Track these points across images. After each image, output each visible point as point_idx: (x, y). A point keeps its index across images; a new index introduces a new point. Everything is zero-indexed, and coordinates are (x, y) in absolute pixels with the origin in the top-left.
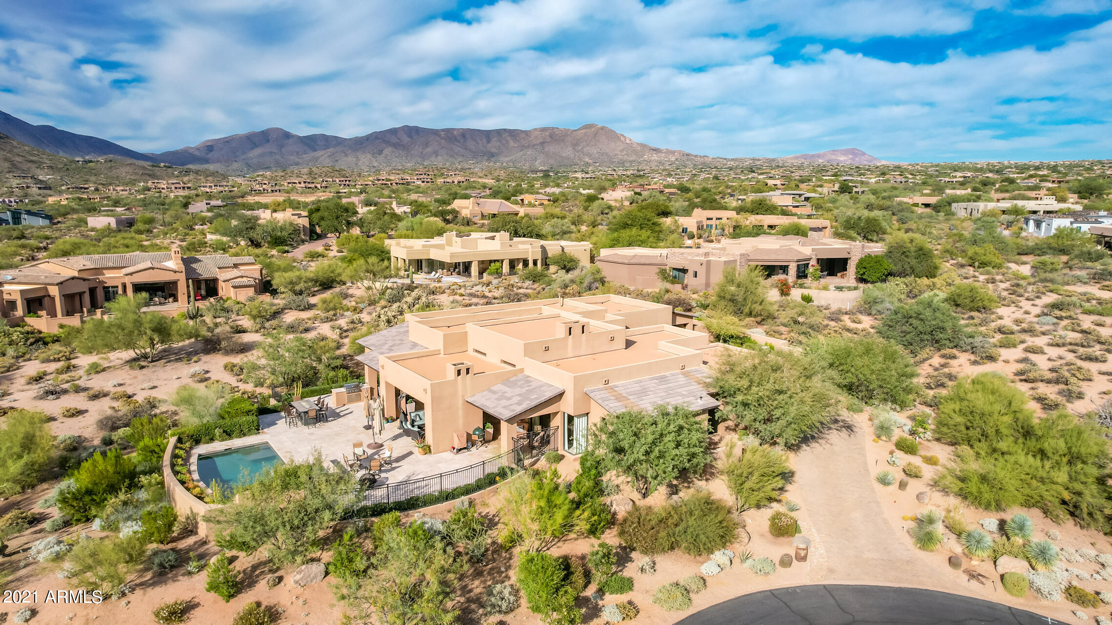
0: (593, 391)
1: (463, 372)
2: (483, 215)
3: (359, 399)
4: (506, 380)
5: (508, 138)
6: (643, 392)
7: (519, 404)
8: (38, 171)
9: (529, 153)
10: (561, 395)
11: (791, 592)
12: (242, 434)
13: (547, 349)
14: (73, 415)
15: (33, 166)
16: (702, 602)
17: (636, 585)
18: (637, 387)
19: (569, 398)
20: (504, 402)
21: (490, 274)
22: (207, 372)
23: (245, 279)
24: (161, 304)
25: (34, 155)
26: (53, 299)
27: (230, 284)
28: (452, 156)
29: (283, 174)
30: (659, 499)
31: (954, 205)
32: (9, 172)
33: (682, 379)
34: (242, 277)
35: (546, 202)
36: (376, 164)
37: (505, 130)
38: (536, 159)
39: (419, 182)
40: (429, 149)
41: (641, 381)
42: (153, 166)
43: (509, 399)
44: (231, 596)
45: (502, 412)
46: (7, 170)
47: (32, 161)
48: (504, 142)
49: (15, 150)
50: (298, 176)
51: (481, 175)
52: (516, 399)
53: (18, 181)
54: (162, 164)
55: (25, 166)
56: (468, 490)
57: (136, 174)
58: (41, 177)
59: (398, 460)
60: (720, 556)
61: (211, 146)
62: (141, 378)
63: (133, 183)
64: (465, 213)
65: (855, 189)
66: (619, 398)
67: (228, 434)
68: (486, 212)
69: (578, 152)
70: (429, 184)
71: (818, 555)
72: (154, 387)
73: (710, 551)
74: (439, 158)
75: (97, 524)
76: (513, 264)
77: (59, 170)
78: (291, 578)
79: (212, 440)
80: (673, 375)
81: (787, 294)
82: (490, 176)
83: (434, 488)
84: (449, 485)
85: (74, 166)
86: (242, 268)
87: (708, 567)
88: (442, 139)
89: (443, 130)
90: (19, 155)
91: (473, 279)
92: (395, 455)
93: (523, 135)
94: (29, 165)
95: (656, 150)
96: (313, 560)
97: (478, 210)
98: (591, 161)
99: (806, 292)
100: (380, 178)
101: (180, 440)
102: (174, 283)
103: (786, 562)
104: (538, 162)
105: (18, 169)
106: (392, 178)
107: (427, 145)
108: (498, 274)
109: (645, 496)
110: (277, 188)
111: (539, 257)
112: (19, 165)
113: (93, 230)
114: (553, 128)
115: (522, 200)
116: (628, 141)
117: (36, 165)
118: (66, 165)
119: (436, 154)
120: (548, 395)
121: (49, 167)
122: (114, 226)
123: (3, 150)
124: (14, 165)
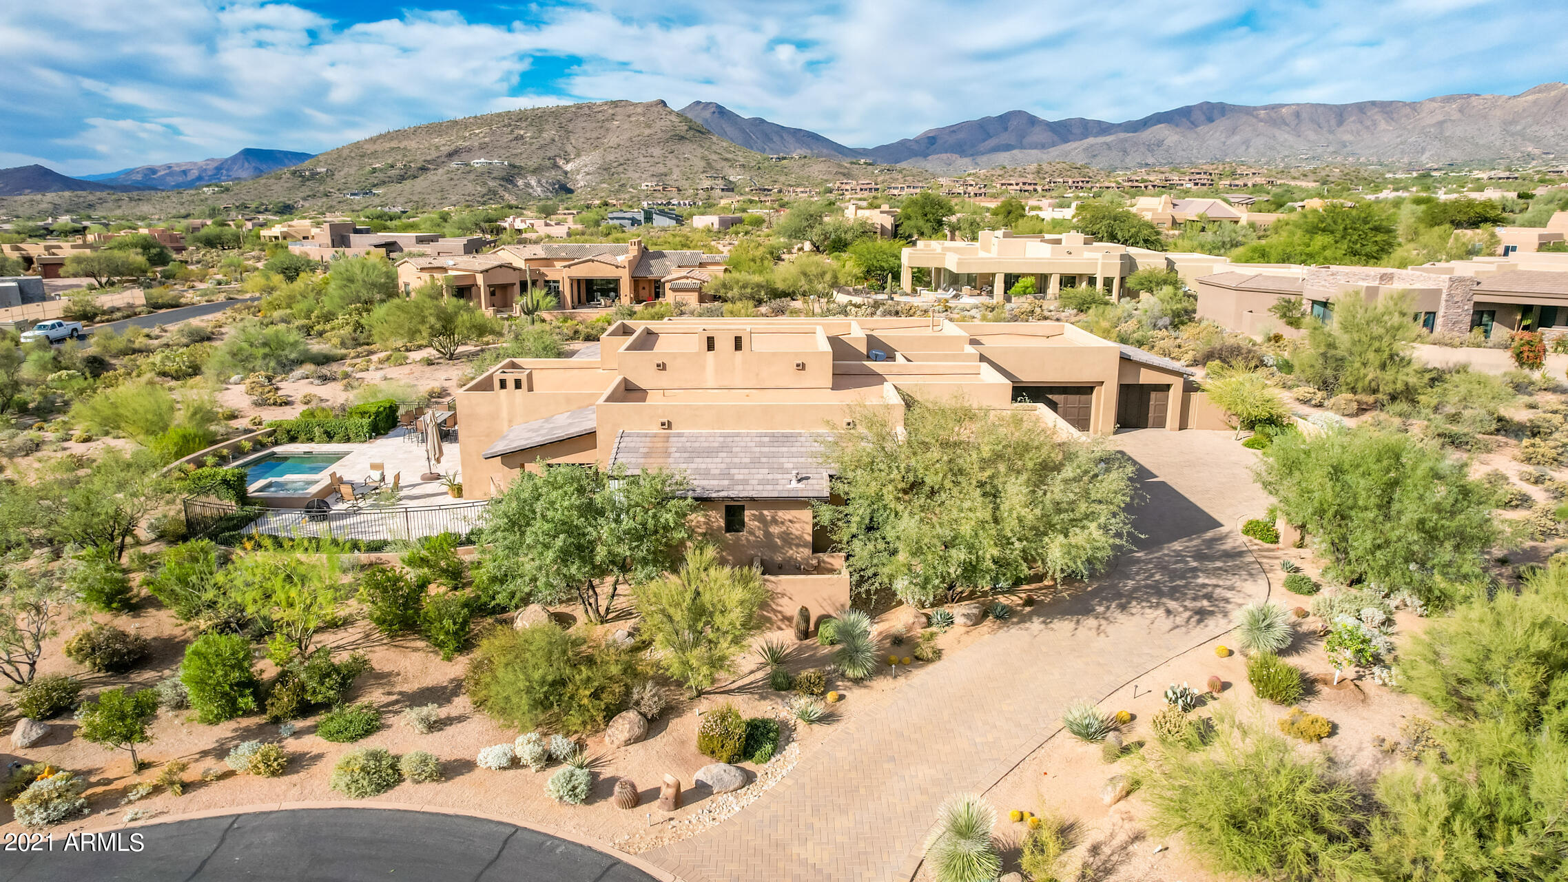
8: (731, 171)
15: (727, 164)
23: (689, 281)
25: (730, 152)
26: (479, 288)
29: (1001, 172)
34: (687, 278)
37: (1373, 103)
38: (1423, 151)
40: (1237, 138)
42: (852, 163)
47: (726, 160)
48: (1369, 123)
51: (1296, 175)
53: (709, 182)
54: (863, 161)
55: (720, 165)
57: (830, 173)
58: (731, 178)
61: (933, 138)
69: (1513, 135)
77: (751, 169)
82: (1312, 177)
85: (766, 164)
86: (710, 268)
88: (1260, 119)
89: (1265, 108)
90: (716, 152)
93: (1408, 110)
94: (724, 163)
98: (1537, 152)
104: (1427, 154)
105: (712, 168)
106: (1151, 178)
107: (1234, 131)
112: (714, 164)
117: (731, 164)
118: (758, 163)
121: (743, 166)
122: (716, 226)
123: (702, 147)
124: (709, 164)
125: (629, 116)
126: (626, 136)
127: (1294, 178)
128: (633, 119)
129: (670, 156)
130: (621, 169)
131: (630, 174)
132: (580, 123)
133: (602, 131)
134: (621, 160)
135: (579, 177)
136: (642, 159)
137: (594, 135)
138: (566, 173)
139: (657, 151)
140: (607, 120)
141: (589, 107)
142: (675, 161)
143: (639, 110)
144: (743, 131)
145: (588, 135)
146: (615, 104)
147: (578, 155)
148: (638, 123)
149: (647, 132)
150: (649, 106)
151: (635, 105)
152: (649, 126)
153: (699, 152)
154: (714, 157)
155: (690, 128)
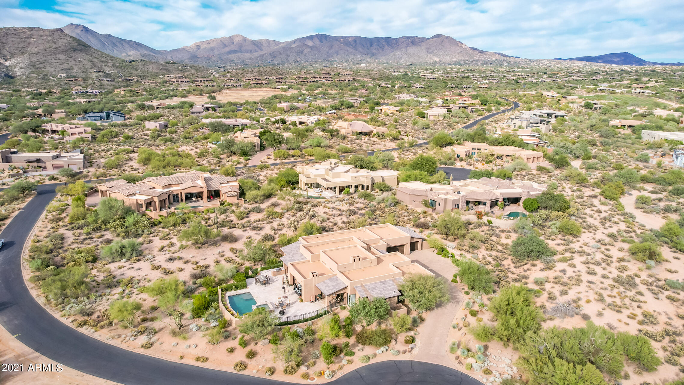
0: (356, 287)
1: (315, 276)
2: (353, 132)
3: (281, 274)
4: (330, 279)
5: (384, 43)
6: (374, 288)
7: (332, 290)
8: (106, 68)
9: (397, 53)
10: (346, 287)
11: (400, 362)
12: (242, 288)
13: (345, 267)
14: (181, 271)
16: (372, 361)
17: (356, 354)
18: (373, 286)
19: (349, 289)
20: (327, 288)
21: (345, 194)
22: (224, 252)
24: (195, 201)
26: (155, 202)
27: (227, 195)
28: (347, 55)
29: (242, 72)
30: (374, 327)
31: (643, 131)
32: (91, 68)
33: (391, 282)
34: (231, 191)
35: (395, 112)
36: (299, 60)
37: (382, 38)
38: (401, 58)
39: (324, 80)
40: (333, 50)
41: (375, 283)
43: (329, 287)
44: (244, 347)
45: (326, 293)
46: (90, 67)
47: (102, 62)
48: (381, 46)
49: (94, 55)
50: (251, 74)
51: (363, 75)
52: (331, 287)
53: (96, 74)
55: (99, 65)
56: (312, 319)
57: (158, 69)
58: (107, 72)
59: (292, 304)
60: (383, 349)
61: (199, 46)
62: (200, 253)
63: (156, 75)
64: (343, 132)
65: (595, 106)
66: (365, 290)
67: (237, 288)
68: (354, 131)
69: (430, 53)
70: (330, 82)
71: (416, 351)
72: (205, 259)
73: (380, 346)
74: (339, 56)
75: (203, 319)
76: (356, 187)
77: (117, 67)
78: (260, 343)
79: (232, 290)
80: (388, 280)
81: (481, 218)
82: (368, 76)
83: (301, 318)
84: (307, 317)
85: (124, 64)
87: (378, 351)
88: (342, 43)
89: (343, 37)
90: (95, 57)
91: (337, 194)
92: (291, 302)
93: (394, 41)
94: (102, 64)
95: (482, 52)
96: (265, 339)
97: (351, 129)
99: (490, 219)
100: (301, 76)
101: (222, 290)
102: (202, 193)
103: (405, 352)
105: (96, 66)
106: (308, 76)
107: (331, 47)
108: (349, 193)
109: (369, 325)
110: (239, 84)
111: (370, 184)
112: (96, 64)
113: (148, 130)
114: (414, 37)
115: (381, 110)
116: (464, 47)
117: (105, 64)
118: (120, 63)
119: (337, 53)
120: (342, 287)
121: (112, 66)
122: (158, 128)
123: (87, 54)
124: (93, 64)
125: (41, 36)
126: (42, 47)
127: (362, 77)
128: (44, 38)
129: (70, 59)
130: (42, 66)
131: (48, 69)
132: (10, 39)
133: (26, 44)
134: (41, 61)
135: (16, 70)
136: (53, 61)
137: (21, 46)
138: (7, 67)
139: (62, 57)
140: (27, 38)
141: (14, 30)
142: (74, 62)
143: (47, 33)
144: (100, 41)
145: (16, 45)
146: (31, 29)
147: (12, 57)
148: (48, 41)
149: (54, 46)
150: (52, 32)
151: (45, 30)
152: (55, 43)
153: (87, 57)
154: (96, 60)
155: (79, 44)
